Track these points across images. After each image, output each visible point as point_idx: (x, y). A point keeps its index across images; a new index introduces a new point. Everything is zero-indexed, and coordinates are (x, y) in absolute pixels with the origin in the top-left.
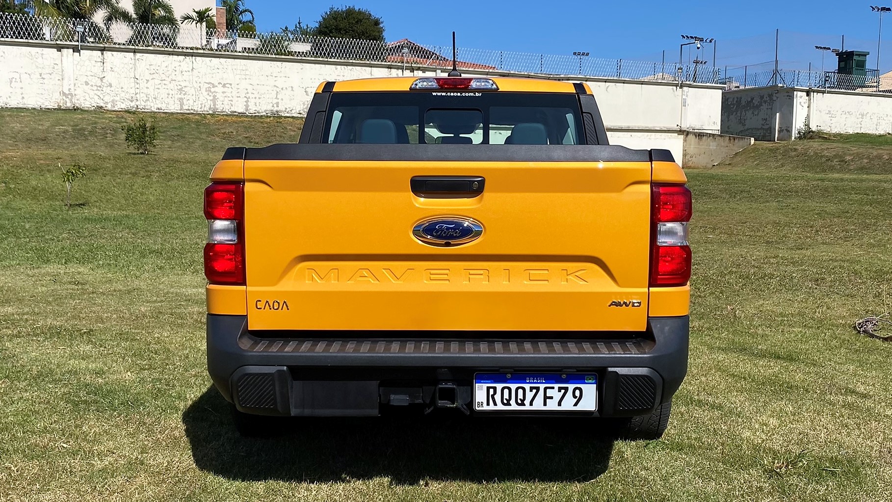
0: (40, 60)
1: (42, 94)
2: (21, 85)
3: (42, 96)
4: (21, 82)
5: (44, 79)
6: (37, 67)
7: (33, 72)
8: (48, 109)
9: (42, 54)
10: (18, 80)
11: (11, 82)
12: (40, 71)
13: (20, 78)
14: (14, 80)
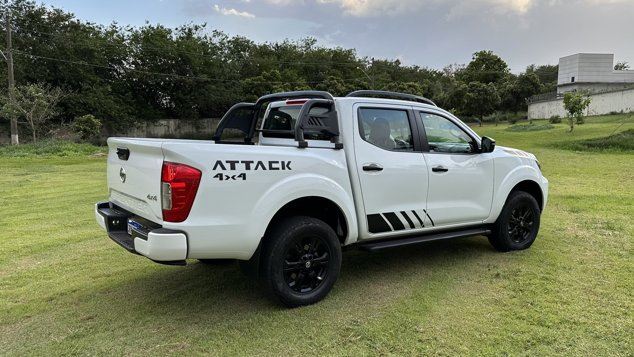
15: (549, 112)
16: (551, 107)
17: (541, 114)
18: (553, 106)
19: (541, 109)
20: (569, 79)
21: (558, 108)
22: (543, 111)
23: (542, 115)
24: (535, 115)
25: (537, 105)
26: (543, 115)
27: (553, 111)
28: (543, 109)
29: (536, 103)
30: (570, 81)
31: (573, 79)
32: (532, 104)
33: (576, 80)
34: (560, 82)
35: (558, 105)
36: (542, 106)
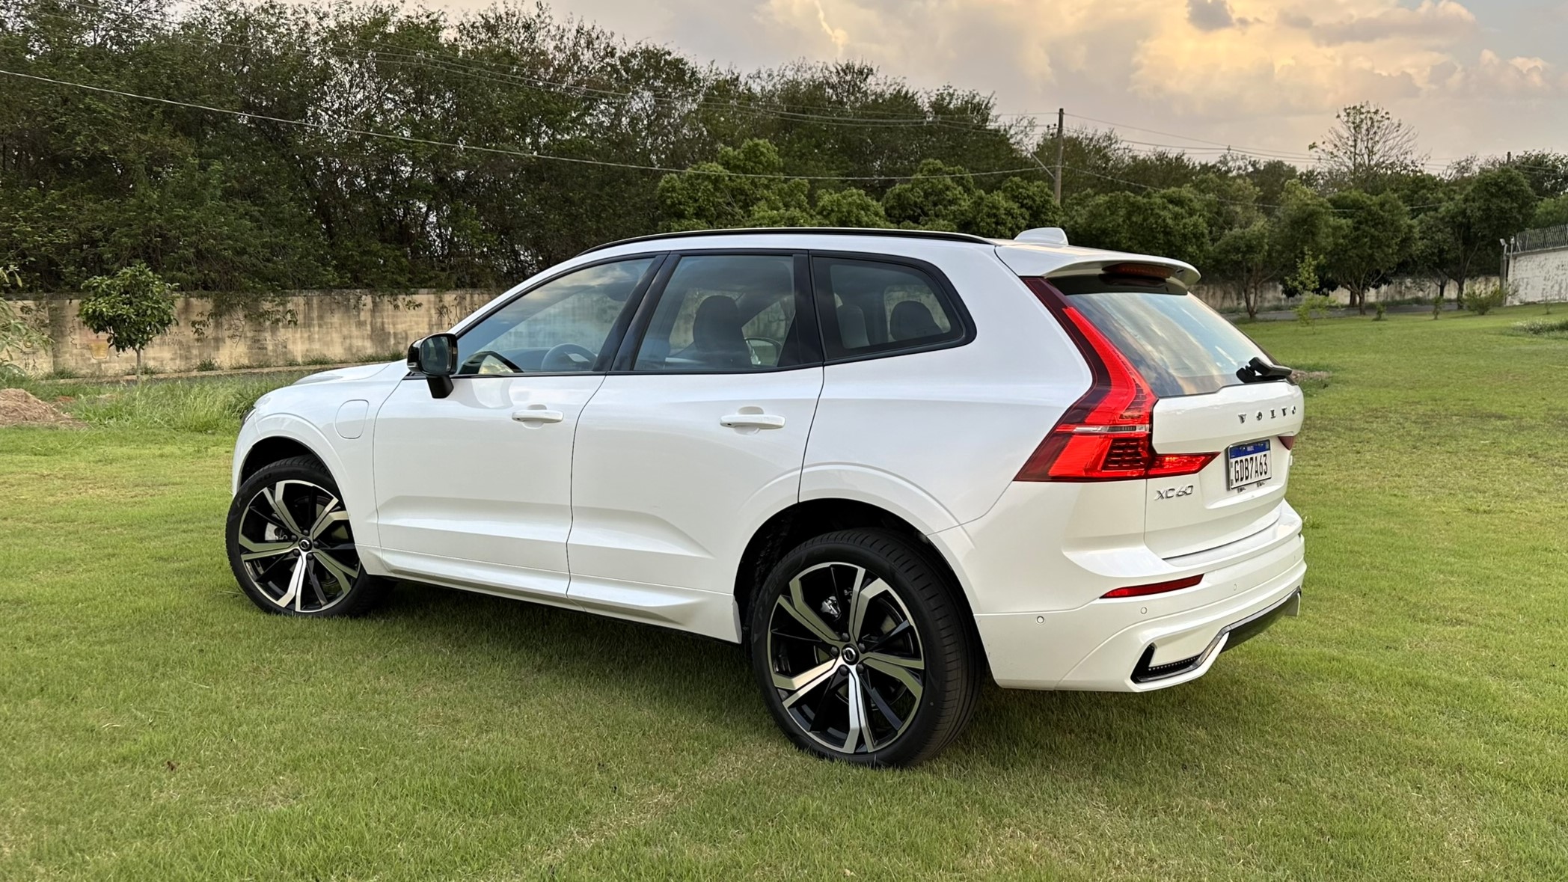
17: (1552, 287)
24: (1533, 288)
25: (1541, 257)
29: (1540, 252)
32: (1521, 255)
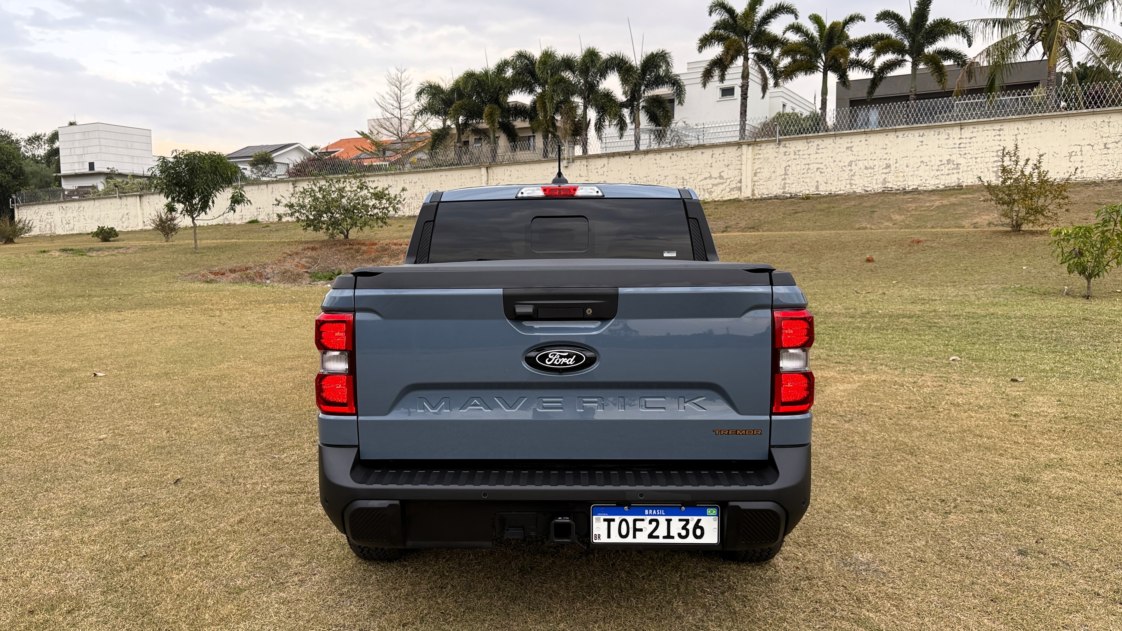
0: (1106, 129)
1: (1105, 165)
2: (1080, 158)
3: (1104, 168)
4: (1082, 155)
5: (1109, 148)
6: (1102, 137)
7: (1096, 142)
8: (1110, 181)
9: (1109, 122)
10: (1079, 153)
11: (1070, 156)
12: (1105, 140)
13: (1081, 151)
14: (1074, 154)
15: (64, 222)
16: (66, 213)
18: (71, 210)
19: (45, 217)
20: (83, 165)
21: (81, 215)
22: (52, 220)
23: (48, 226)
26: (51, 226)
27: (71, 221)
28: (49, 217)
30: (86, 170)
31: (91, 166)
33: (97, 169)
34: (65, 170)
35: (81, 209)
36: (47, 211)
